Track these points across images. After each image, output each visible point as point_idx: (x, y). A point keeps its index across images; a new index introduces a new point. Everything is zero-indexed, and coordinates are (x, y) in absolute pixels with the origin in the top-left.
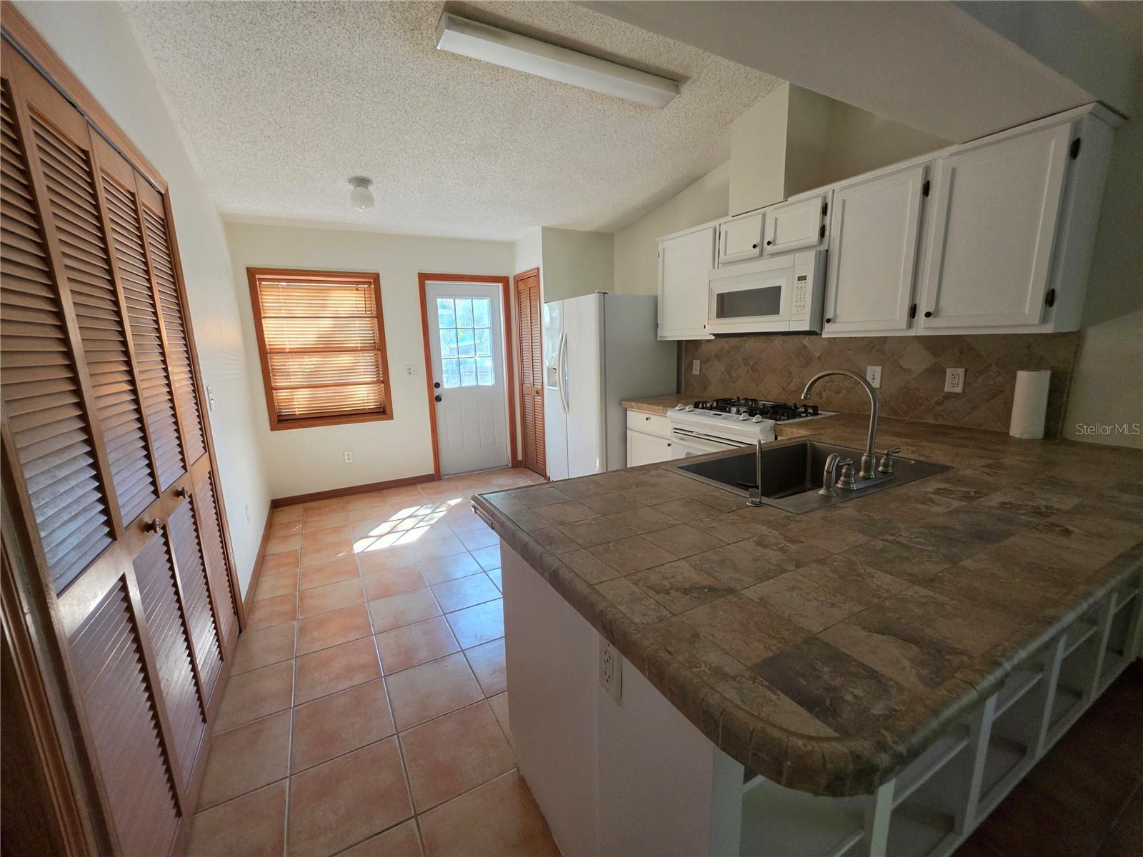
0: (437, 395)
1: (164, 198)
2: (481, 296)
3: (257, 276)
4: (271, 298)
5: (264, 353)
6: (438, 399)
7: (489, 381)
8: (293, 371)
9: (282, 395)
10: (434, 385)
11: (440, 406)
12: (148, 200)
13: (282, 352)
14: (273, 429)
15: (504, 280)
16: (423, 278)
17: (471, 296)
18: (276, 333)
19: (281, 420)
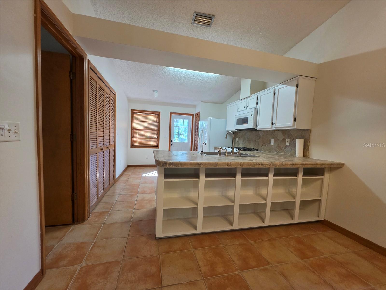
0: (171, 144)
1: (115, 95)
2: (186, 119)
3: (133, 111)
4: (136, 117)
5: (132, 129)
6: (172, 145)
7: (186, 142)
8: (138, 134)
9: (134, 139)
10: (171, 141)
11: (172, 147)
12: (112, 95)
13: (136, 129)
14: (131, 147)
15: (192, 115)
16: (171, 113)
17: (183, 119)
18: (136, 125)
19: (133, 146)
